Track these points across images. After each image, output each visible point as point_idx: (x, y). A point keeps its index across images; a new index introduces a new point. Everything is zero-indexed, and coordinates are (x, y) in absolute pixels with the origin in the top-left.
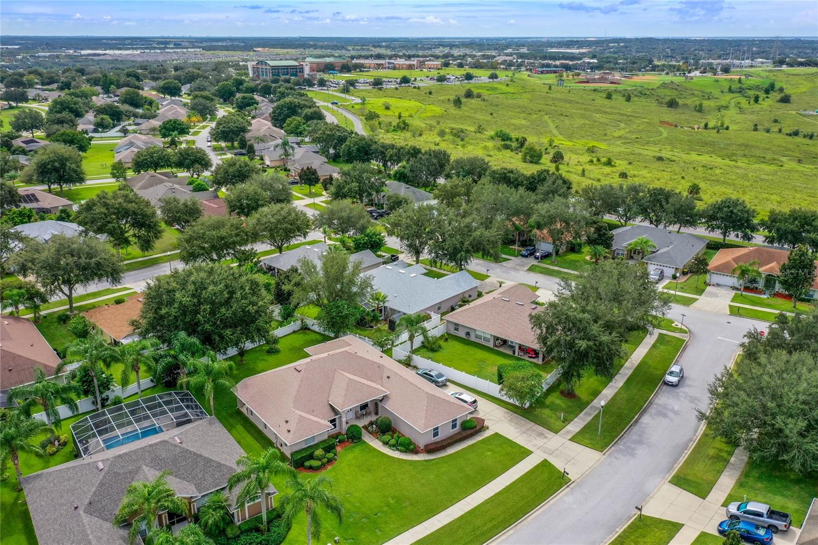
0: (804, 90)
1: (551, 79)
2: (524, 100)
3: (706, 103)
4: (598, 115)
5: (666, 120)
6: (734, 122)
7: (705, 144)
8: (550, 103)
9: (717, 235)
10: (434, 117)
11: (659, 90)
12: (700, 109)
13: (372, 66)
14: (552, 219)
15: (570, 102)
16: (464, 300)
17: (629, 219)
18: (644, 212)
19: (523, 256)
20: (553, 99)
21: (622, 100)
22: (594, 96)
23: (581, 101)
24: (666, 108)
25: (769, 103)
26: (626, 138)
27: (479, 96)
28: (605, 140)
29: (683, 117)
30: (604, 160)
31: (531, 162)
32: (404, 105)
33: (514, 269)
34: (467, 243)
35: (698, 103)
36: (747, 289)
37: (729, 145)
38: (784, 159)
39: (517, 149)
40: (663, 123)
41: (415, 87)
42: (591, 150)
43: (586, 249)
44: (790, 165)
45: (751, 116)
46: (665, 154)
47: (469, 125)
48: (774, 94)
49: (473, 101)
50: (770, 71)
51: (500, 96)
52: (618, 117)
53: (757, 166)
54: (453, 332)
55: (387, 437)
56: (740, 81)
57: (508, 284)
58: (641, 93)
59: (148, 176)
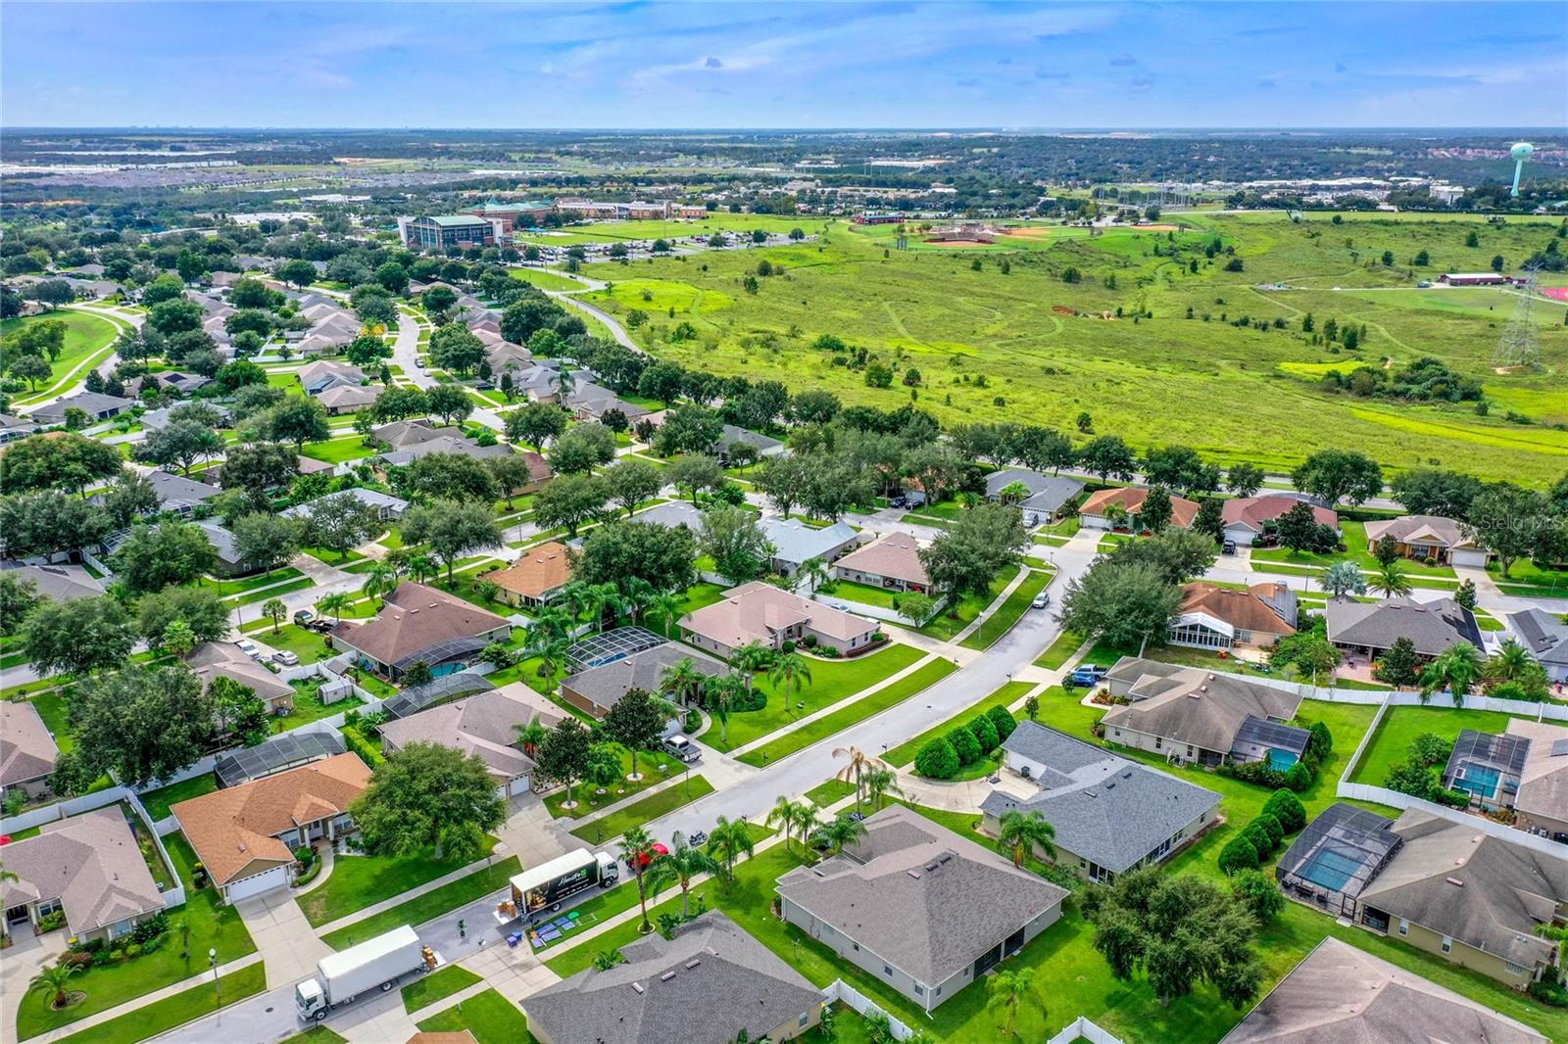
0: (1263, 250)
1: (885, 234)
2: (848, 276)
3: (1120, 274)
4: (961, 299)
5: (1063, 303)
6: (1159, 304)
7: (1117, 343)
8: (888, 279)
9: (1095, 477)
10: (720, 312)
11: (1051, 255)
12: (1111, 284)
13: (592, 213)
14: (923, 468)
15: (919, 277)
16: (846, 550)
17: (1003, 462)
18: (1019, 453)
19: (895, 507)
20: (893, 272)
21: (997, 270)
22: (953, 265)
23: (935, 275)
24: (1063, 284)
25: (1212, 272)
26: (1003, 337)
27: (780, 272)
28: (975, 341)
29: (1088, 297)
30: (973, 377)
31: (879, 386)
32: (671, 292)
33: (886, 520)
34: (843, 495)
35: (1109, 274)
36: (1116, 529)
37: (1149, 343)
38: (1223, 363)
39: (854, 365)
40: (1057, 309)
41: (678, 258)
42: (955, 362)
43: (959, 497)
44: (1229, 371)
45: (1186, 295)
46: (1059, 362)
47: (776, 324)
48: (1221, 257)
49: (773, 280)
50: (1218, 217)
51: (811, 270)
52: (990, 301)
53: (1183, 375)
54: (843, 577)
55: (815, 649)
56: (1171, 236)
57: (883, 535)
58: (1024, 259)
59: (407, 428)
